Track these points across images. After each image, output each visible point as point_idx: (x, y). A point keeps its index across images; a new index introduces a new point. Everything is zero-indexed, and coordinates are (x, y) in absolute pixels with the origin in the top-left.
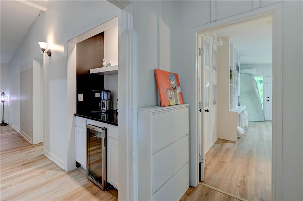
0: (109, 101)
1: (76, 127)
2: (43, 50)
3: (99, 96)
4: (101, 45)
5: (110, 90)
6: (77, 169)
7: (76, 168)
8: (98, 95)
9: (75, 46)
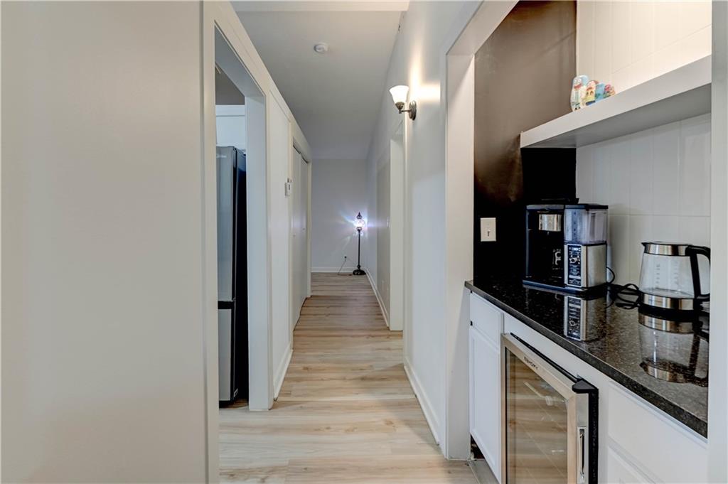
0: (601, 247)
1: (471, 324)
2: (400, 106)
3: (555, 228)
4: (562, 40)
5: (605, 205)
6: (472, 461)
7: (472, 458)
8: (549, 225)
9: (470, 62)
